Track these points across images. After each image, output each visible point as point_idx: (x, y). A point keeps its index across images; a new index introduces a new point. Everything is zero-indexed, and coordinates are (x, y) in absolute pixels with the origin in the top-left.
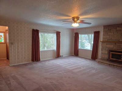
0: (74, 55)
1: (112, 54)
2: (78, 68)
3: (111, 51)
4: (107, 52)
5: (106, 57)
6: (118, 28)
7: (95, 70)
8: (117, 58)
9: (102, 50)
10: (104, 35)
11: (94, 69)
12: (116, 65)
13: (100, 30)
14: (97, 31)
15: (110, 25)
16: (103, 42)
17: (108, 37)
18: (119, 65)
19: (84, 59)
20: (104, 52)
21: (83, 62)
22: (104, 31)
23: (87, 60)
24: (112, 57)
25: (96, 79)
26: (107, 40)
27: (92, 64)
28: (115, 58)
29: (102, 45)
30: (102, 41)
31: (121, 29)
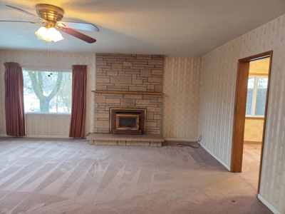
0: (6, 135)
1: (121, 119)
2: (52, 175)
3: (117, 113)
4: (107, 116)
5: (107, 126)
6: (125, 62)
7: (100, 166)
8: (129, 126)
9: (97, 111)
10: (97, 76)
11: (96, 163)
12: (131, 140)
13: (87, 64)
14: (81, 64)
15: (109, 55)
16: (97, 92)
17: (107, 81)
18: (137, 140)
19: (48, 143)
20: (100, 116)
21: (53, 151)
22: (97, 66)
23: (60, 143)
24: (121, 125)
25: (120, 187)
26: (105, 88)
27: (80, 152)
28: (125, 126)
29: (95, 100)
30: (94, 89)
31: (130, 64)
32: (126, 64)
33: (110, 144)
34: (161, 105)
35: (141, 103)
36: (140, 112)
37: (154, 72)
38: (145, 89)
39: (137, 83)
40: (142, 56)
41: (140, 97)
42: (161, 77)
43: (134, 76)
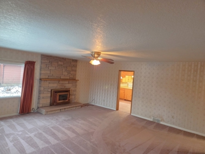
1: (60, 96)
4: (49, 95)
8: (64, 99)
9: (42, 93)
10: (43, 69)
12: (67, 107)
15: (51, 56)
17: (49, 72)
20: (45, 95)
22: (42, 63)
26: (47, 77)
31: (62, 63)
32: (60, 63)
33: (56, 112)
34: (76, 86)
35: (68, 86)
36: (68, 91)
37: (73, 68)
38: (68, 78)
39: (65, 74)
40: (68, 59)
41: (67, 82)
42: (76, 71)
43: (64, 70)
